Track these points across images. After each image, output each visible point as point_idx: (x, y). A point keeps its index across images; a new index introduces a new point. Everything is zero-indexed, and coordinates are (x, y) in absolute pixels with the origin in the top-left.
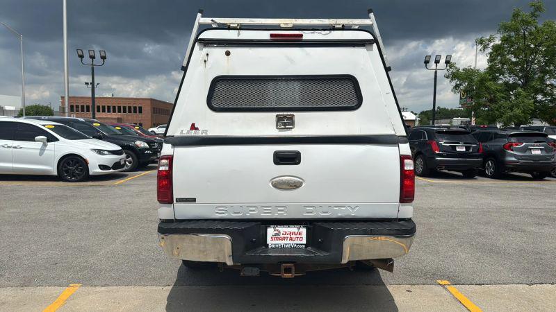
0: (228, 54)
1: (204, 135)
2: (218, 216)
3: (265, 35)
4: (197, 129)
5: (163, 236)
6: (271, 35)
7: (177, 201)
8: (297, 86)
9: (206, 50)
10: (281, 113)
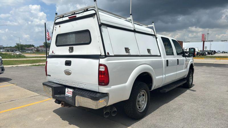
0: (60, 26)
2: (55, 82)
4: (53, 52)
6: (69, 18)
8: (74, 35)
9: (56, 26)
10: (70, 46)
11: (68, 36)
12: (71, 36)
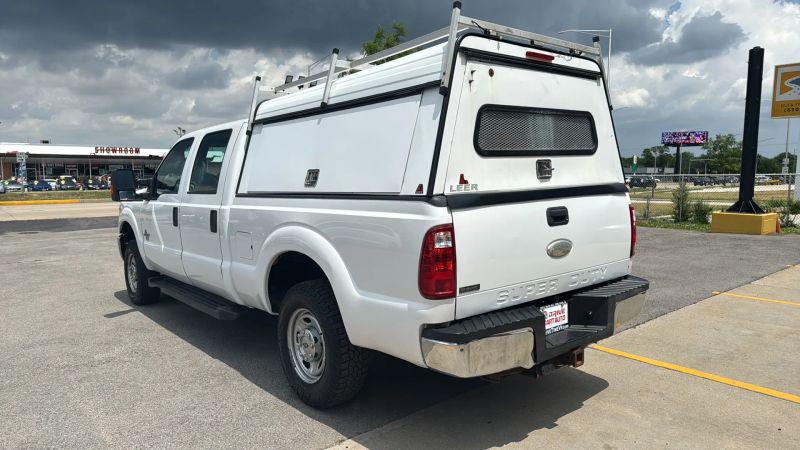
0: (491, 73)
1: (474, 191)
2: (499, 305)
3: (520, 52)
4: (466, 182)
5: (462, 346)
6: (528, 54)
7: (460, 292)
8: (550, 121)
9: (471, 65)
10: (540, 158)
11: (530, 120)
12: (539, 120)
